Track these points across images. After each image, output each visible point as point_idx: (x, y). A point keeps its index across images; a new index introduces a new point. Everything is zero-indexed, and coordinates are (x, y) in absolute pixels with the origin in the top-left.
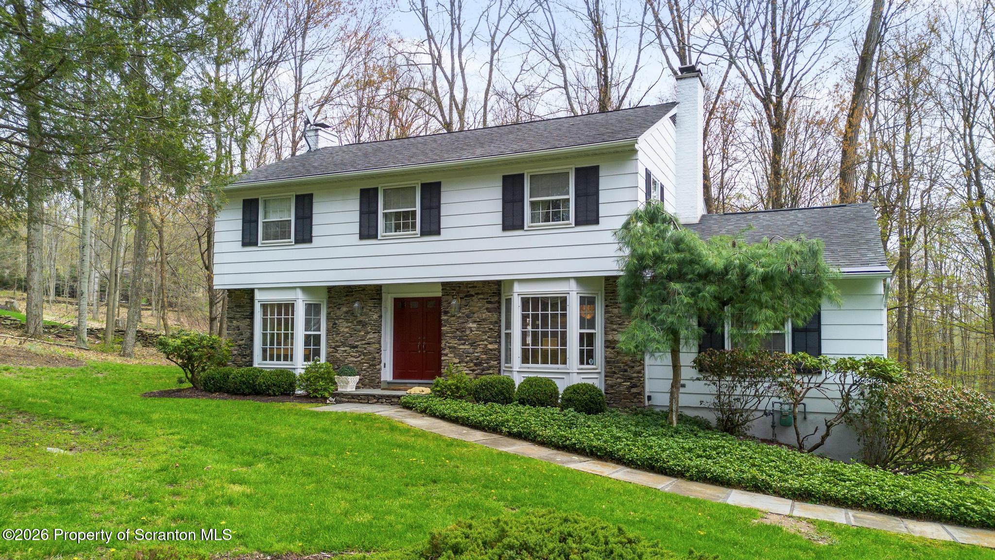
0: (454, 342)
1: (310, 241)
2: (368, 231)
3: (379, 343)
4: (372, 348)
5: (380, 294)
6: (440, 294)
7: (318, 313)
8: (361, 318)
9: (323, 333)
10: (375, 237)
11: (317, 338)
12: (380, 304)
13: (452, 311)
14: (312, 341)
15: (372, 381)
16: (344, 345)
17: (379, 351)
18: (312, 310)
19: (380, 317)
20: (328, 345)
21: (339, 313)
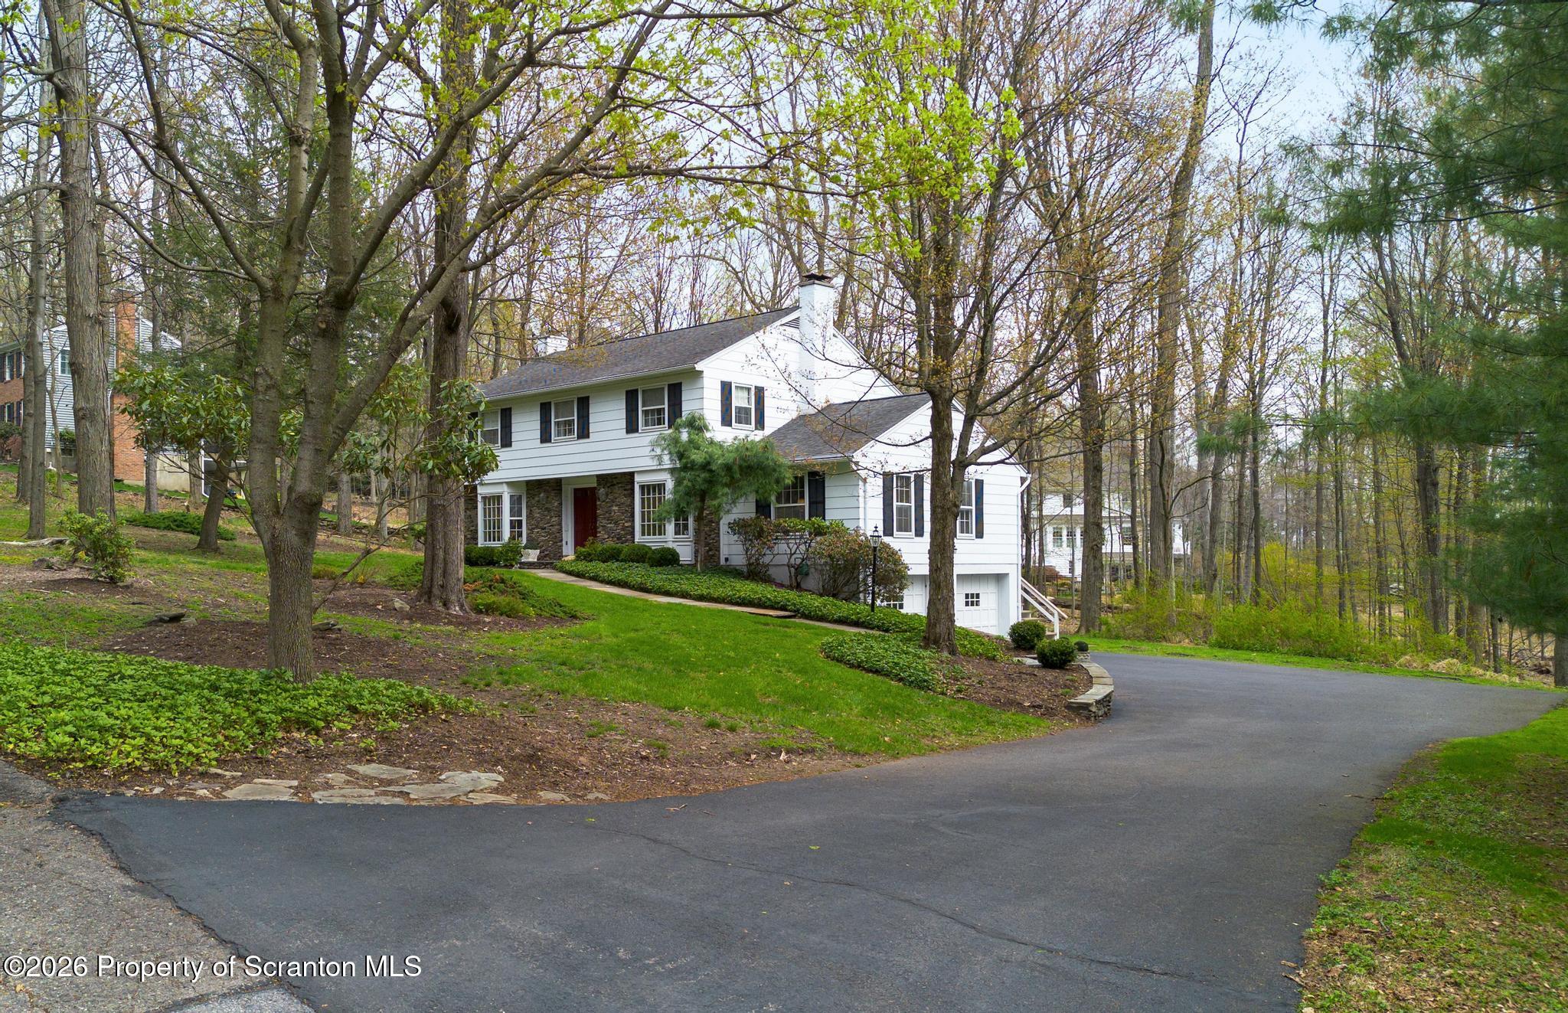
0: (604, 522)
1: (510, 445)
2: (545, 438)
3: (560, 524)
4: (554, 529)
5: (561, 486)
6: (595, 485)
7: (520, 503)
8: (547, 506)
9: (524, 518)
10: (550, 441)
11: (520, 522)
12: (561, 494)
13: (603, 498)
14: (515, 525)
15: (555, 555)
16: (537, 527)
17: (560, 531)
18: (515, 501)
19: (561, 504)
20: (528, 529)
21: (533, 502)
